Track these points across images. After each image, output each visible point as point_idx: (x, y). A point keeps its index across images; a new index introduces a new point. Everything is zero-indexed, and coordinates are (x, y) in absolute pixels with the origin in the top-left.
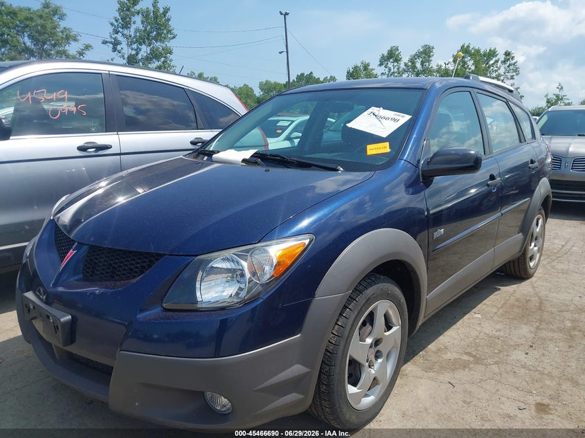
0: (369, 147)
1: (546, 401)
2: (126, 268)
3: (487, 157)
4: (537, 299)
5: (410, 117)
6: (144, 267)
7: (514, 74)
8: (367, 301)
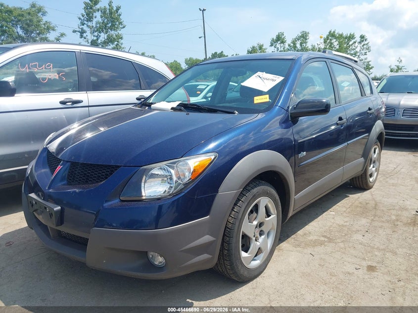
0: (255, 98)
1: (374, 264)
2: (96, 176)
3: (338, 105)
4: (374, 202)
5: (283, 78)
6: (107, 175)
7: (367, 51)
8: (253, 197)
